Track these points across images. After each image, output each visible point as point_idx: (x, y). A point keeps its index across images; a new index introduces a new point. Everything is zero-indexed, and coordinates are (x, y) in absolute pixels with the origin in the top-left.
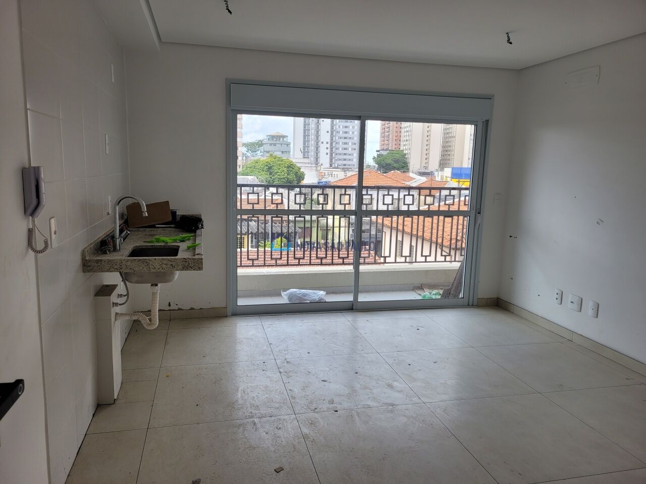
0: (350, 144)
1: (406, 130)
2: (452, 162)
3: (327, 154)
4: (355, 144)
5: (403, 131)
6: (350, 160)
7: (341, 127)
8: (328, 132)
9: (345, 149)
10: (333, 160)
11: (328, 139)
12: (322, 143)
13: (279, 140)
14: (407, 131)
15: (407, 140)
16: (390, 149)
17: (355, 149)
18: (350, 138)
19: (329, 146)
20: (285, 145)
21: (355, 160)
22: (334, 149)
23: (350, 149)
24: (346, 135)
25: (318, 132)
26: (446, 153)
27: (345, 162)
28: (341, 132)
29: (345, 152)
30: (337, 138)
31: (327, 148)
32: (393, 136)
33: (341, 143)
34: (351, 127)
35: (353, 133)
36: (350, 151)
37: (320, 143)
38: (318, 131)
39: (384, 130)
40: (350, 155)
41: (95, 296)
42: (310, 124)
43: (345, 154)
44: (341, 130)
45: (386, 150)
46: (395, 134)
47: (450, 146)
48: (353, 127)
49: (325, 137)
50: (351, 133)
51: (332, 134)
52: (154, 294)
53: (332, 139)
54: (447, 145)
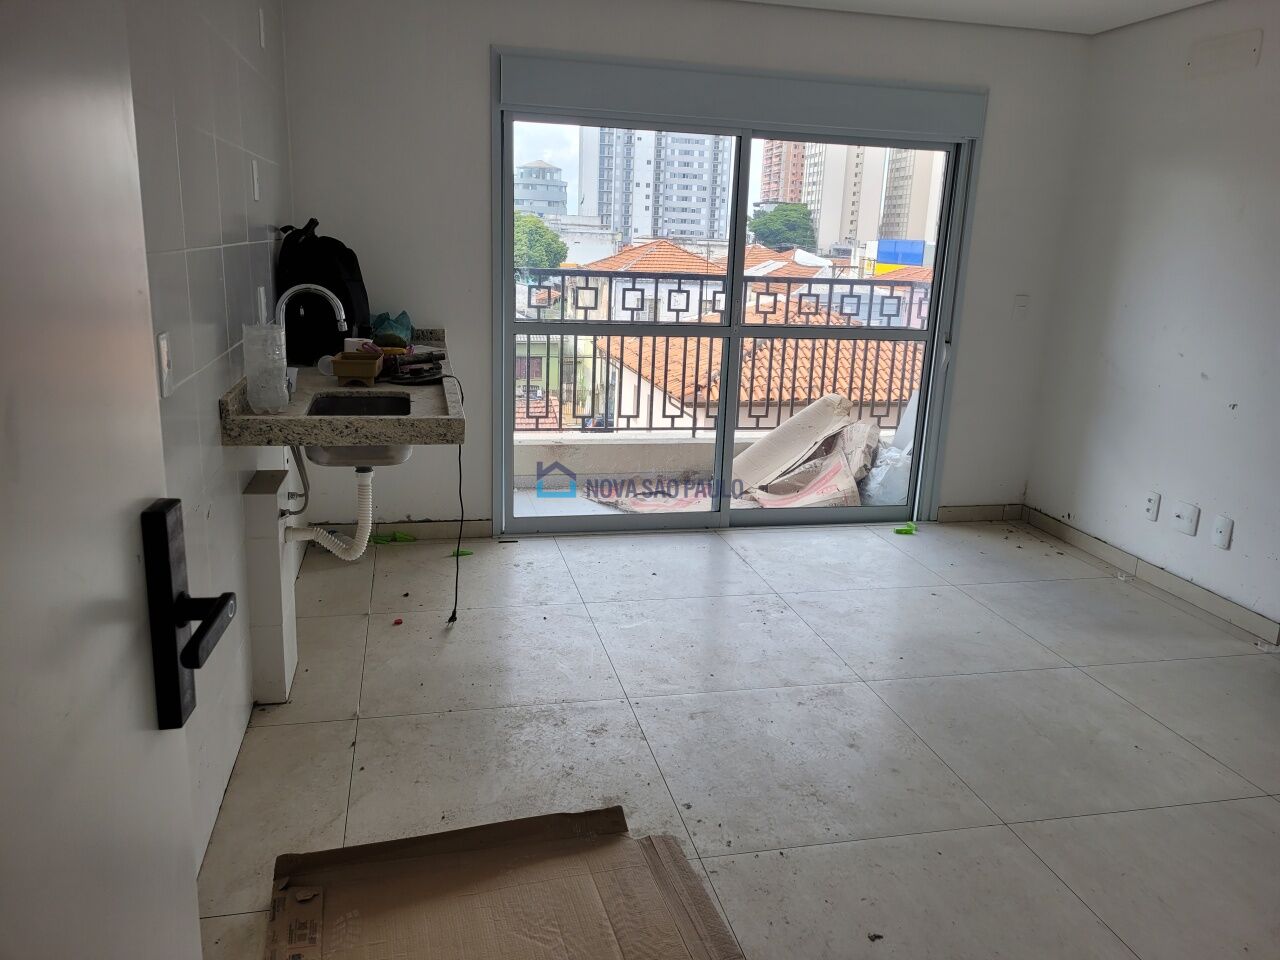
0: (695, 188)
1: (812, 161)
2: (905, 229)
3: (647, 208)
4: (705, 189)
5: (806, 162)
6: (693, 222)
7: (677, 152)
8: (649, 162)
9: (685, 199)
10: (660, 221)
11: (650, 178)
12: (638, 185)
13: (544, 178)
14: (815, 165)
15: (814, 183)
16: (780, 200)
17: (704, 200)
18: (695, 177)
19: (650, 191)
20: (556, 189)
21: (703, 222)
22: (661, 199)
23: (694, 199)
24: (686, 170)
25: (628, 161)
26: (893, 211)
27: (684, 227)
28: (676, 164)
29: (684, 204)
30: (668, 175)
31: (648, 197)
32: (787, 174)
33: (675, 187)
34: (696, 153)
35: (701, 165)
36: (693, 203)
37: (632, 186)
38: (628, 157)
39: (769, 161)
40: (693, 211)
41: (244, 493)
42: (612, 146)
43: (684, 210)
44: (677, 157)
45: (772, 203)
46: (792, 169)
47: (901, 197)
48: (701, 154)
49: (643, 174)
50: (696, 165)
51: (658, 166)
52: (362, 487)
53: (657, 178)
54: (895, 193)
